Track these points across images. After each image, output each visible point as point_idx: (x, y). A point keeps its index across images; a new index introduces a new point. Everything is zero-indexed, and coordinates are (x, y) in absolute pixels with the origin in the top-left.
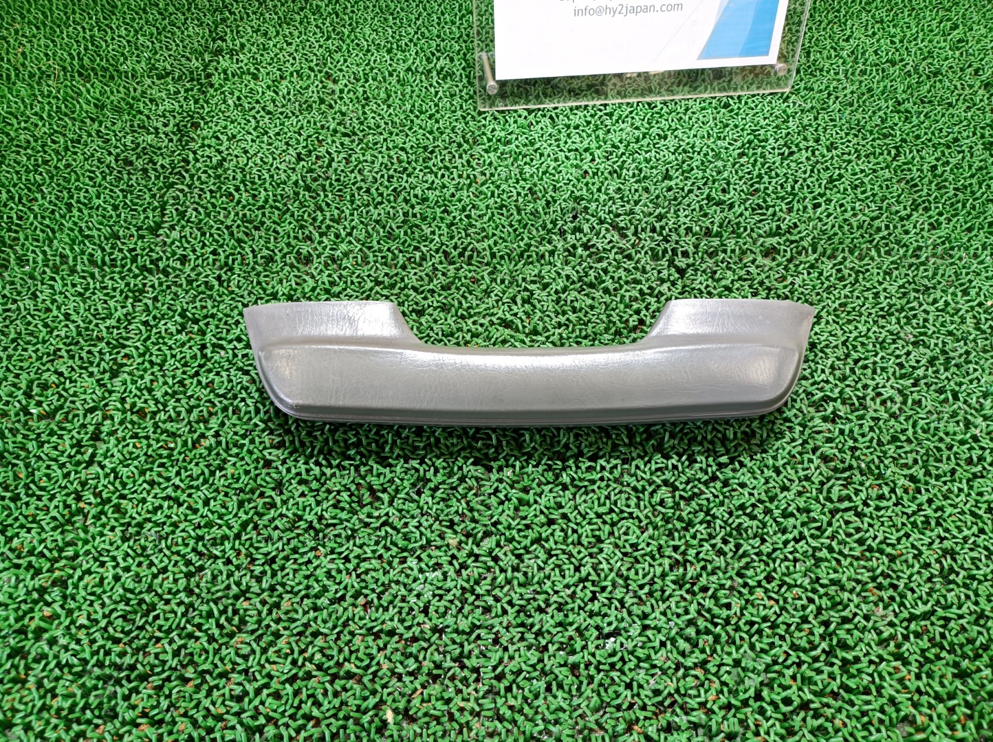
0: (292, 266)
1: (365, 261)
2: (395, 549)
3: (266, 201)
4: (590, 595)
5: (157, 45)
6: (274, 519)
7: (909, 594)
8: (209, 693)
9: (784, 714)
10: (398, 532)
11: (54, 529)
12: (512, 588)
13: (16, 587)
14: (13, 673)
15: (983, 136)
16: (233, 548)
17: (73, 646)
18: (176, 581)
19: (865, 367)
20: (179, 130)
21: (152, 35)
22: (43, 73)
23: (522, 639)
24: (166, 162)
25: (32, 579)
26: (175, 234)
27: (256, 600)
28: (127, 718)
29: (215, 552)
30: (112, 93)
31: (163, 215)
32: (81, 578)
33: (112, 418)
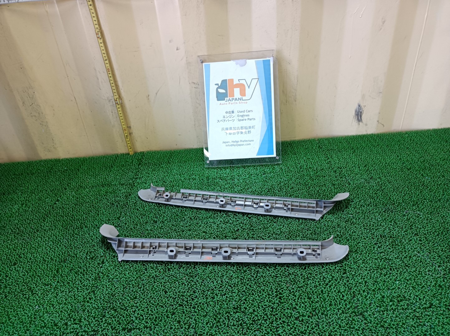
0: (152, 223)
1: (170, 221)
2: (173, 280)
3: (147, 210)
4: (219, 286)
5: (121, 178)
6: (144, 276)
7: (298, 282)
8: (127, 311)
9: (265, 308)
10: (174, 277)
11: (92, 281)
12: (201, 287)
13: (83, 293)
14: (82, 310)
15: (332, 183)
16: (134, 282)
17: (96, 303)
18: (120, 290)
19: (294, 236)
20: (126, 196)
21: (120, 176)
22: (93, 186)
23: (202, 296)
24: (122, 203)
25: (87, 291)
26: (124, 218)
27: (140, 293)
28: (108, 317)
29: (130, 283)
30: (110, 189)
31: (121, 214)
32: (98, 290)
33: (107, 258)
